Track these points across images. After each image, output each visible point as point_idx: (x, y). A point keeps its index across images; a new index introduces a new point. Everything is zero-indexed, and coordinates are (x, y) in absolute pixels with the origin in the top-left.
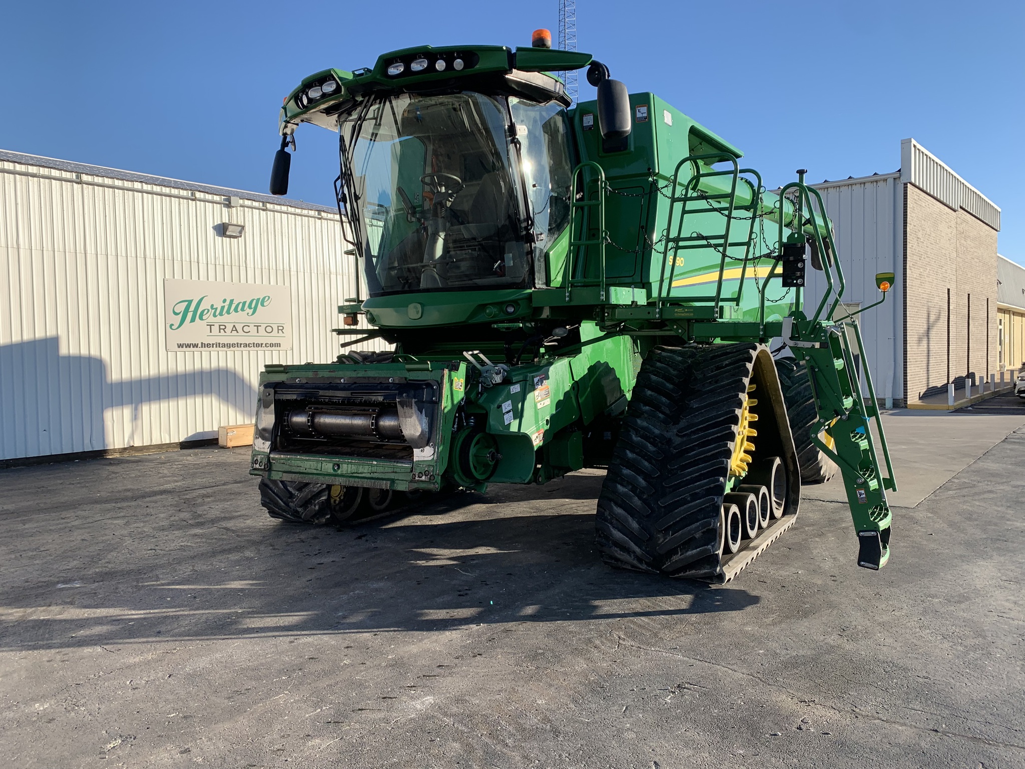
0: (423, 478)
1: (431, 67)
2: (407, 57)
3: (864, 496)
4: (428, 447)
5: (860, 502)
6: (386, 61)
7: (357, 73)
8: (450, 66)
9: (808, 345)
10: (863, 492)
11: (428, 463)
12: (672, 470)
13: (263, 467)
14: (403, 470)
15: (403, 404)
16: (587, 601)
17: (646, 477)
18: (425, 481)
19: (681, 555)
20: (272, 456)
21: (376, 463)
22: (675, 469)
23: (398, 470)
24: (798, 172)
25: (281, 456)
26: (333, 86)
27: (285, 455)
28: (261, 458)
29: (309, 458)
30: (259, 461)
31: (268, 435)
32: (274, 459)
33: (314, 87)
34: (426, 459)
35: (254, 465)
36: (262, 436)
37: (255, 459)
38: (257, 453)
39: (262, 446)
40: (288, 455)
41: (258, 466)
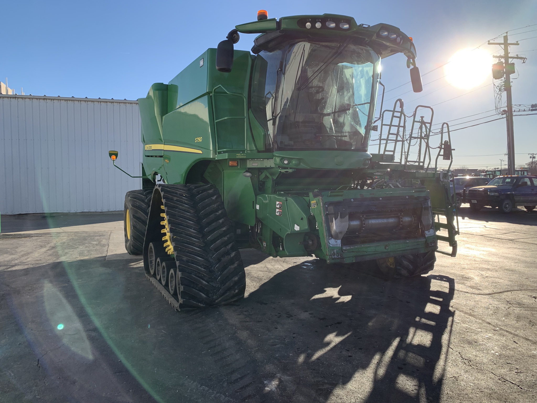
4: (431, 229)
9: (446, 181)
10: (454, 231)
11: (433, 237)
13: (340, 257)
14: (421, 243)
15: (425, 209)
20: (344, 248)
21: (408, 241)
24: (421, 117)
25: (351, 247)
26: (346, 26)
27: (353, 246)
28: (337, 251)
29: (370, 245)
30: (336, 253)
31: (341, 236)
32: (345, 250)
33: (329, 21)
34: (431, 235)
35: (333, 256)
36: (336, 237)
37: (332, 252)
38: (333, 249)
39: (335, 243)
40: (355, 246)
41: (336, 256)
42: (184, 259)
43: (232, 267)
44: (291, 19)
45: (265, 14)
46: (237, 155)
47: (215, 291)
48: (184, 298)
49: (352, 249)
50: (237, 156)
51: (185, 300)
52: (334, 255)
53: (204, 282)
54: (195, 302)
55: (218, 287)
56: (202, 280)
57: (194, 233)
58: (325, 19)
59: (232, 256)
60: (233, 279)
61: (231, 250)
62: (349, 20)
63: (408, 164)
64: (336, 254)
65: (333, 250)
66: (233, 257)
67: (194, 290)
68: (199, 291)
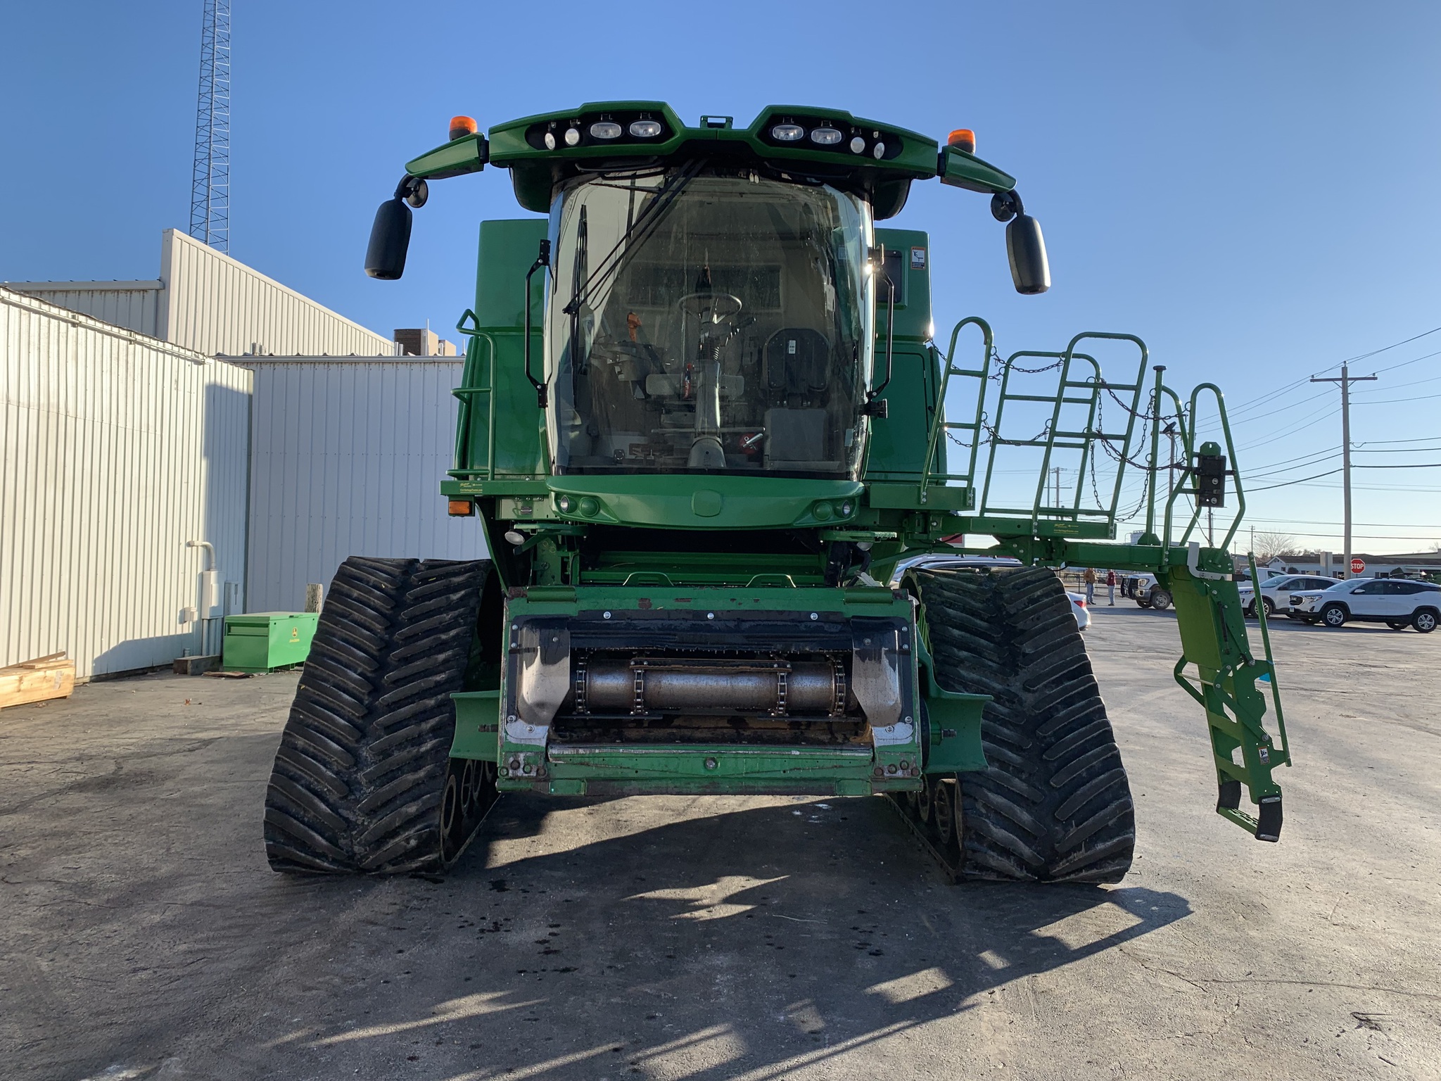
0: (900, 773)
1: (844, 146)
2: (810, 119)
3: (1267, 755)
4: (900, 724)
5: (1262, 762)
6: (776, 117)
7: (710, 120)
8: (869, 151)
9: (1217, 576)
10: (1265, 750)
11: (905, 750)
12: (1045, 737)
13: (533, 774)
14: (854, 763)
15: (863, 656)
16: (1026, 931)
17: (1017, 749)
18: (903, 779)
19: (1086, 851)
20: (554, 751)
21: (798, 753)
22: (1049, 736)
23: (845, 763)
24: (1155, 368)
25: (577, 751)
26: (653, 129)
27: (587, 748)
28: (526, 758)
29: (647, 751)
30: (522, 762)
31: (548, 714)
32: (557, 758)
33: (604, 121)
34: (899, 743)
35: (511, 772)
36: (532, 717)
37: (511, 759)
38: (516, 749)
39: (527, 735)
40: (596, 748)
41: (520, 772)
42: (299, 742)
43: (411, 777)
44: (510, 129)
45: (466, 125)
46: (462, 485)
47: (354, 833)
48: (270, 840)
49: (583, 756)
50: (463, 488)
51: (271, 843)
52: (516, 769)
53: (323, 806)
54: (303, 855)
55: (363, 823)
56: (317, 800)
57: (354, 681)
58: (588, 117)
59: (423, 749)
60: (404, 809)
61: (431, 735)
62: (656, 113)
63: (986, 515)
64: (522, 766)
65: (516, 753)
66: (427, 751)
67: (295, 822)
68: (309, 827)
